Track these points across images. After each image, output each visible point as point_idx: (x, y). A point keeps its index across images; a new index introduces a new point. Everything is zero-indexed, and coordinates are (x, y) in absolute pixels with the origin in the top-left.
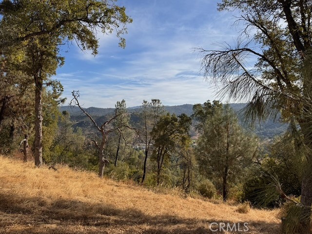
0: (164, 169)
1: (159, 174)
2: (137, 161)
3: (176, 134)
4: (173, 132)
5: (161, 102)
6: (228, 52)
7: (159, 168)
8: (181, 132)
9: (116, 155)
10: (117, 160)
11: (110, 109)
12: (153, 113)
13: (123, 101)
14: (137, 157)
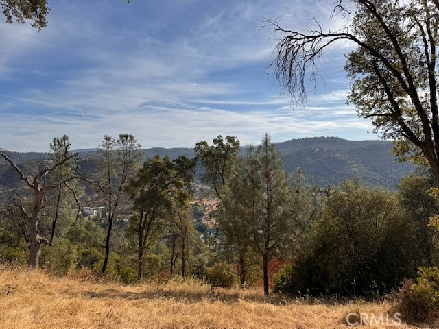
0: (150, 247)
1: (140, 255)
2: (83, 235)
3: (170, 190)
4: (167, 186)
5: (135, 139)
6: (315, 37)
7: (140, 246)
8: (178, 185)
9: (51, 227)
10: (54, 237)
11: (32, 153)
12: (122, 157)
13: (65, 138)
14: (84, 228)
